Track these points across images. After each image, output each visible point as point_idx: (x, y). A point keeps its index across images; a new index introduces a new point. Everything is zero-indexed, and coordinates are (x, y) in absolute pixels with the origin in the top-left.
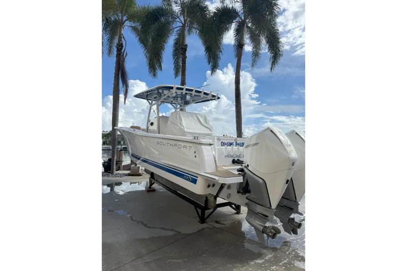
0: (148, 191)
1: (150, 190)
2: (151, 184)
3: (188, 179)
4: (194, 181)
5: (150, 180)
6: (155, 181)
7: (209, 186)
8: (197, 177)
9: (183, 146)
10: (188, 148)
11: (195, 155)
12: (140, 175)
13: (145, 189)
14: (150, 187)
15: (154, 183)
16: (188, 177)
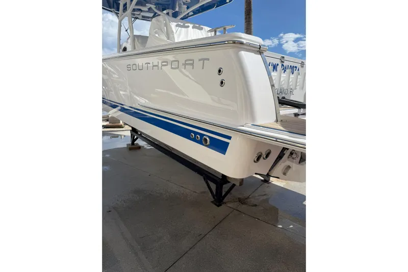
0: (130, 149)
1: (133, 147)
2: (134, 140)
3: (201, 141)
4: (220, 146)
5: (132, 135)
6: (138, 136)
7: (258, 159)
8: (229, 138)
9: (182, 61)
10: (198, 64)
11: (220, 78)
12: (120, 127)
13: (126, 146)
14: (133, 143)
15: (137, 138)
16: (202, 135)
